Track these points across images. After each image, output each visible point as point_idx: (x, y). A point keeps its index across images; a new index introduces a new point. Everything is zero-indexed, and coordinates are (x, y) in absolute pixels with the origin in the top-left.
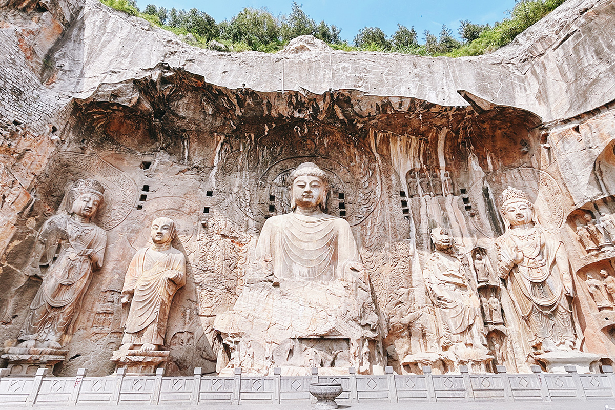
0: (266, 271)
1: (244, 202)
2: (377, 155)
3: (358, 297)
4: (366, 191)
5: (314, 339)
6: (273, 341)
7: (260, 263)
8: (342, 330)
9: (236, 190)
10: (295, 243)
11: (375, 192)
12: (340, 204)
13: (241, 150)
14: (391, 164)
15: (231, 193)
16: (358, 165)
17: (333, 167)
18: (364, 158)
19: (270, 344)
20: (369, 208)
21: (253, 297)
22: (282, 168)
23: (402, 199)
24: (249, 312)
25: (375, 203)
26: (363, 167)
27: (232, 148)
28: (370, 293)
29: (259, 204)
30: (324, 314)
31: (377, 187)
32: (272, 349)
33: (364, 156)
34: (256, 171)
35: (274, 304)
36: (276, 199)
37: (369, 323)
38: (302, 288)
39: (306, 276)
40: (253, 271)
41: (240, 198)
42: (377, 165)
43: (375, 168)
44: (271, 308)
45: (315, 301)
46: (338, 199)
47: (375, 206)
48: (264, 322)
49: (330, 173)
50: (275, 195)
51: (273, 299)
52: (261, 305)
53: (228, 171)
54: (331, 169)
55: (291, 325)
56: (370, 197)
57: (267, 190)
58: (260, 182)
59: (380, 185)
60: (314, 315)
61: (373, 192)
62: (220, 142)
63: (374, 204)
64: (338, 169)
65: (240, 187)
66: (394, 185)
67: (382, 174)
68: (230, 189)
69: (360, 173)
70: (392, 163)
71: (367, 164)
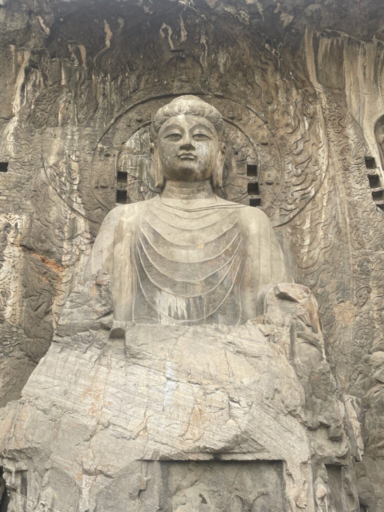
0: (99, 308)
1: (68, 184)
2: (319, 88)
3: (298, 360)
4: (299, 159)
5: (198, 462)
6: (99, 468)
7: (86, 290)
8: (265, 438)
9: (52, 160)
10: (160, 251)
11: (317, 161)
12: (249, 185)
13: (63, 83)
14: (346, 106)
15: (43, 167)
16: (281, 109)
17: (236, 115)
18: (293, 95)
19: (93, 477)
20: (306, 191)
21: (67, 365)
22: (139, 118)
23: (370, 171)
24: (54, 398)
25: (318, 182)
26: (292, 113)
27: (45, 79)
28: (323, 351)
29: (97, 187)
30: (220, 397)
31: (320, 151)
32: (97, 491)
33: (294, 92)
34: (92, 124)
35: (111, 378)
36: (129, 179)
37: (325, 422)
38: (174, 340)
39: (183, 317)
40: (71, 307)
41: (60, 175)
42: (318, 106)
43: (315, 113)
44: (102, 387)
45: (200, 368)
46: (245, 176)
47: (317, 187)
48: (85, 421)
49: (230, 126)
50: (128, 171)
51: (108, 366)
52: (82, 381)
53: (40, 126)
54: (233, 118)
55: (145, 428)
56: (307, 170)
57: (113, 161)
58: (100, 145)
59: (325, 148)
60: (199, 400)
61: (313, 159)
62: (24, 66)
63: (315, 183)
64: (245, 119)
65: (61, 154)
66: (353, 146)
67: (329, 126)
68: (42, 159)
69: (287, 125)
70: (348, 103)
71: (299, 106)
